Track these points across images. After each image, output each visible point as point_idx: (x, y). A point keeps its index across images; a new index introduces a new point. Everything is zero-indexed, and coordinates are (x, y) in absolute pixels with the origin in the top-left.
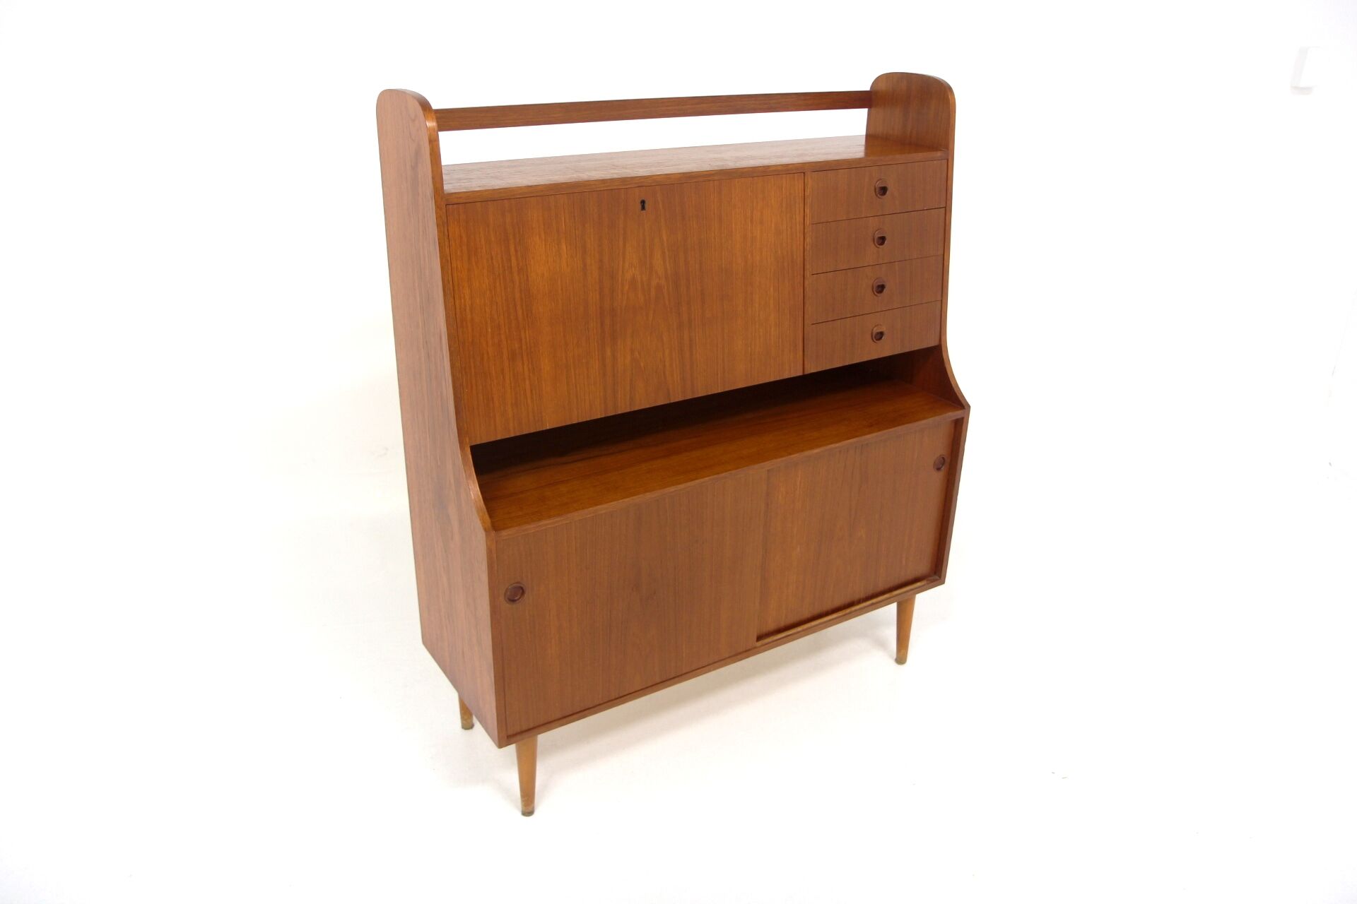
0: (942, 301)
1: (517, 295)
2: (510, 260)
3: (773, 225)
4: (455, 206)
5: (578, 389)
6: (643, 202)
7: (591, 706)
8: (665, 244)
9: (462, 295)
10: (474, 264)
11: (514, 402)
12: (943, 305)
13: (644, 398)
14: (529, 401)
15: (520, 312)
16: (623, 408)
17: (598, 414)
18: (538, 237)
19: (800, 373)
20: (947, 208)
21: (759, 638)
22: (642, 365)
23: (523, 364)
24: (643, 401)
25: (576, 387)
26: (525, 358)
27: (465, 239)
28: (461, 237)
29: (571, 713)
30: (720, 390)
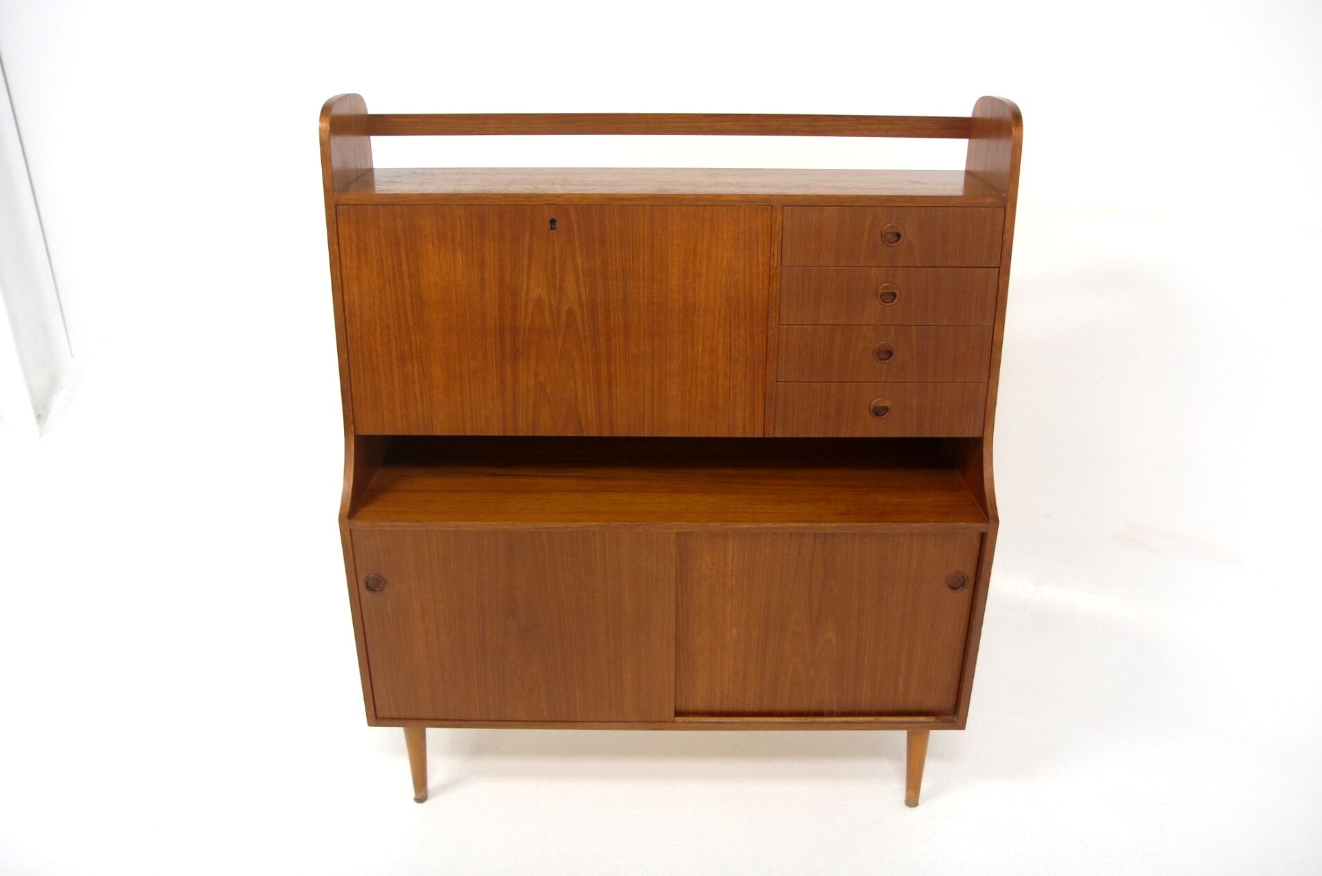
0: (988, 382)
1: (408, 300)
2: (400, 264)
3: (725, 263)
4: (345, 207)
5: (473, 402)
6: (553, 221)
7: (468, 719)
8: (580, 267)
9: (351, 292)
10: (364, 263)
11: (402, 401)
12: (990, 388)
13: (548, 426)
14: (419, 404)
15: (410, 318)
16: (524, 430)
17: (495, 431)
18: (431, 245)
19: (761, 436)
20: (1002, 269)
21: (678, 713)
22: (548, 391)
23: (413, 366)
24: (547, 428)
25: (471, 398)
26: (415, 362)
27: (354, 238)
28: (351, 237)
29: (445, 718)
30: (646, 434)
